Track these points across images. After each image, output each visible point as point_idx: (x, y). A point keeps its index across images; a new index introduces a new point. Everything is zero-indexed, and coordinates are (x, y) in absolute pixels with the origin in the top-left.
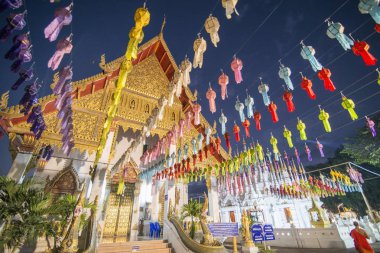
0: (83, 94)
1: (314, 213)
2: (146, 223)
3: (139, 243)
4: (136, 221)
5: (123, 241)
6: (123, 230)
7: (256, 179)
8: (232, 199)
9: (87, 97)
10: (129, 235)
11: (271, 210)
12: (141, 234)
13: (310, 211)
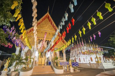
0: (29, 32)
1: (97, 59)
4: (46, 61)
5: (43, 66)
6: (43, 63)
8: (75, 55)
9: (30, 33)
10: (44, 64)
12: (47, 64)
13: (95, 58)
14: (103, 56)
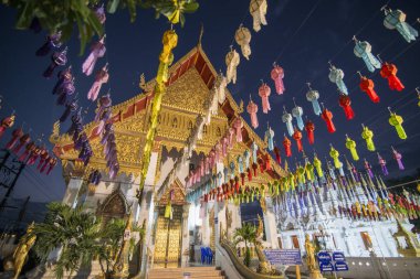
0: (126, 116)
1: (402, 240)
2: (197, 248)
3: (191, 270)
4: (186, 246)
5: (174, 267)
6: (174, 255)
7: (322, 198)
8: (293, 221)
9: (129, 119)
10: (180, 260)
11: (343, 235)
12: (192, 260)
13: (395, 235)
14: (413, 226)
